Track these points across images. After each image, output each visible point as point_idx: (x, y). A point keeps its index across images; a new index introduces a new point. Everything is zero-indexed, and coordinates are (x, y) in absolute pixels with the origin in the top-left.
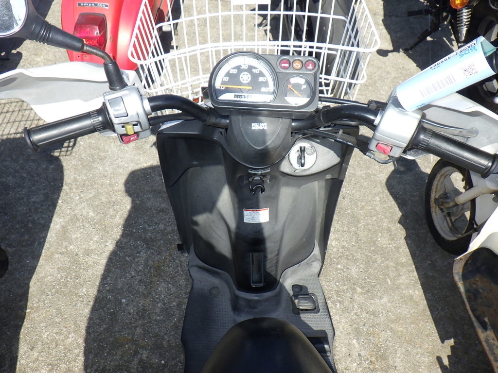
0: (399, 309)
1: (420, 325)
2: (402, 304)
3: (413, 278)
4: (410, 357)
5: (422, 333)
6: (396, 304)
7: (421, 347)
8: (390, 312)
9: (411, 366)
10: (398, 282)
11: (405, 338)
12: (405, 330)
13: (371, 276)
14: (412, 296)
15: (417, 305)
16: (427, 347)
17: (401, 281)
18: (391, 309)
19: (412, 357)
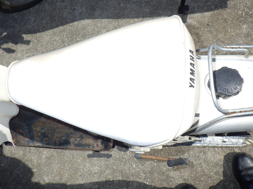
0: (54, 171)
1: (66, 159)
2: (51, 167)
3: (35, 151)
4: (85, 175)
5: (71, 161)
6: (50, 171)
7: (80, 165)
8: (55, 178)
9: (90, 177)
10: (35, 163)
11: (73, 174)
12: (68, 172)
13: (28, 183)
14: (47, 157)
15: (53, 156)
16: (80, 161)
17: (35, 161)
18: (53, 177)
19: (85, 174)
